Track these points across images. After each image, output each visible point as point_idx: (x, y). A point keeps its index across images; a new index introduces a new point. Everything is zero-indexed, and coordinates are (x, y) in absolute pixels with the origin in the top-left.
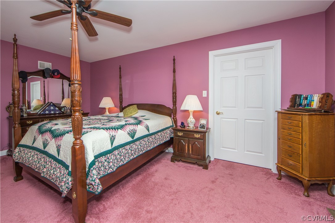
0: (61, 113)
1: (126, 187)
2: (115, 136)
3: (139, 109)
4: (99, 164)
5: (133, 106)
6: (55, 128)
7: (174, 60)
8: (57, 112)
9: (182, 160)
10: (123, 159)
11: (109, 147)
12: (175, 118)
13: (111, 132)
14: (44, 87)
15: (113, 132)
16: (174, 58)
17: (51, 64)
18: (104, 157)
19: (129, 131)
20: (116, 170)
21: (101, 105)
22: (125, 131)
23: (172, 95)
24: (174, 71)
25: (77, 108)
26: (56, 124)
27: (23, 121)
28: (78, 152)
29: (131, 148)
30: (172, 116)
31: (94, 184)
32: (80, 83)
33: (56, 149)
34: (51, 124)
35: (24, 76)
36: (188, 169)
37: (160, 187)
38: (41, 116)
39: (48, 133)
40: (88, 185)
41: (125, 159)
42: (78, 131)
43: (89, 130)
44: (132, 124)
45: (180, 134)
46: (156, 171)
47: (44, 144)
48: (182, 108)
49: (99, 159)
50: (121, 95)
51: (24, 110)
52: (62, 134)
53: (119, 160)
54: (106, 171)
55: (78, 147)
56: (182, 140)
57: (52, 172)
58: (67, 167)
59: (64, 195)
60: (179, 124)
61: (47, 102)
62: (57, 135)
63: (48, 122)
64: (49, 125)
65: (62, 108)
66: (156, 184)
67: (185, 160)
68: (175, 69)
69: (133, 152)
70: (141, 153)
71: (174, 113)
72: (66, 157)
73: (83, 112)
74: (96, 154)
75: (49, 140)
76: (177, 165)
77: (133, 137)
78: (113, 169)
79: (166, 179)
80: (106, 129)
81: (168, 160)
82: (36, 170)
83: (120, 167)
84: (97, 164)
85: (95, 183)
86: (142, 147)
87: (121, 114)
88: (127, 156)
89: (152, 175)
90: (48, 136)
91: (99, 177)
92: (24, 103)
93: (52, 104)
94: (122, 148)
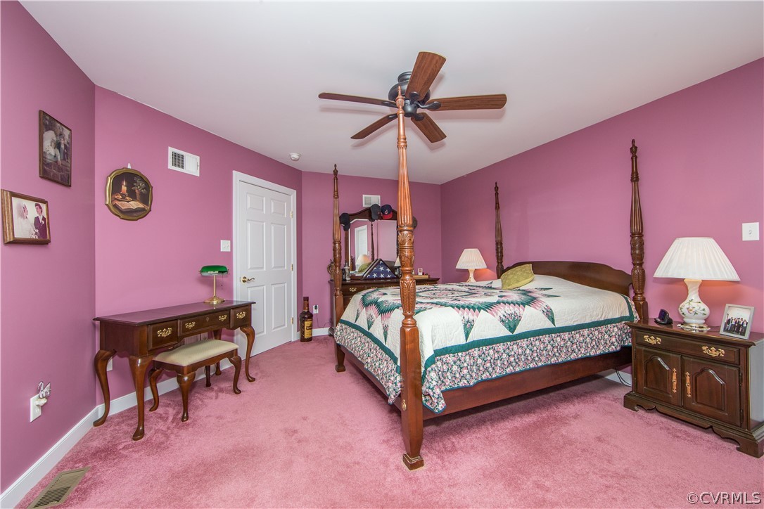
0: (394, 278)
1: (499, 428)
2: (473, 321)
3: (536, 272)
4: (442, 365)
5: (522, 266)
6: (382, 299)
7: (634, 150)
8: (389, 276)
9: (660, 409)
10: (490, 369)
11: (462, 341)
12: (639, 297)
13: (466, 313)
14: (372, 235)
15: (470, 314)
16: (633, 145)
17: (379, 197)
18: (451, 355)
19: (504, 315)
20: (476, 385)
21: (461, 265)
22: (495, 314)
23: (630, 239)
24: (635, 178)
25: (407, 269)
26: (385, 294)
27: (345, 287)
28: (408, 338)
29: (507, 351)
30: (632, 293)
31: (431, 394)
32: (411, 229)
33: (383, 331)
34: (377, 293)
35: (346, 221)
36: (678, 437)
37: (579, 452)
38: (368, 282)
39: (374, 306)
40: (425, 396)
41: (493, 369)
42: (409, 306)
43: (429, 306)
44: (512, 303)
45: (652, 340)
46: (576, 417)
47: (368, 322)
48: (659, 273)
49: (444, 358)
50: (499, 244)
51: (347, 271)
52: (390, 310)
53: (481, 368)
54: (456, 382)
55: (408, 330)
56: (660, 356)
57: (377, 364)
58: (395, 360)
59: (390, 401)
60: (654, 314)
61: (376, 258)
62: (384, 311)
63: (375, 291)
64: (375, 295)
65: (396, 269)
66: (570, 442)
67: (669, 412)
68: (637, 172)
69: (512, 359)
70: (531, 365)
71: (636, 284)
72: (394, 344)
73: (429, 276)
74: (437, 348)
75: (374, 316)
76: (642, 417)
77: (512, 329)
78: (468, 382)
79: (599, 439)
80: (457, 307)
81: (615, 400)
82: (359, 359)
83: (483, 381)
84: (439, 363)
85: (434, 393)
86: (535, 355)
87: (497, 283)
88: (499, 365)
89: (563, 421)
90: (373, 310)
91: (443, 388)
92: (347, 261)
93: (381, 262)
94: (488, 347)
